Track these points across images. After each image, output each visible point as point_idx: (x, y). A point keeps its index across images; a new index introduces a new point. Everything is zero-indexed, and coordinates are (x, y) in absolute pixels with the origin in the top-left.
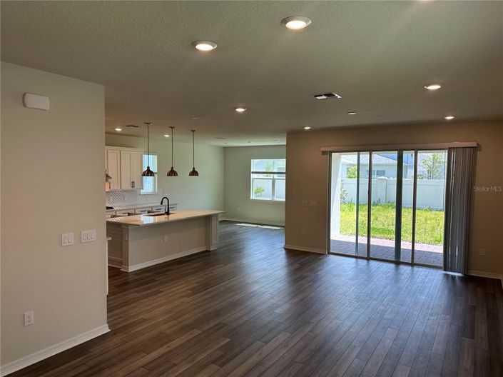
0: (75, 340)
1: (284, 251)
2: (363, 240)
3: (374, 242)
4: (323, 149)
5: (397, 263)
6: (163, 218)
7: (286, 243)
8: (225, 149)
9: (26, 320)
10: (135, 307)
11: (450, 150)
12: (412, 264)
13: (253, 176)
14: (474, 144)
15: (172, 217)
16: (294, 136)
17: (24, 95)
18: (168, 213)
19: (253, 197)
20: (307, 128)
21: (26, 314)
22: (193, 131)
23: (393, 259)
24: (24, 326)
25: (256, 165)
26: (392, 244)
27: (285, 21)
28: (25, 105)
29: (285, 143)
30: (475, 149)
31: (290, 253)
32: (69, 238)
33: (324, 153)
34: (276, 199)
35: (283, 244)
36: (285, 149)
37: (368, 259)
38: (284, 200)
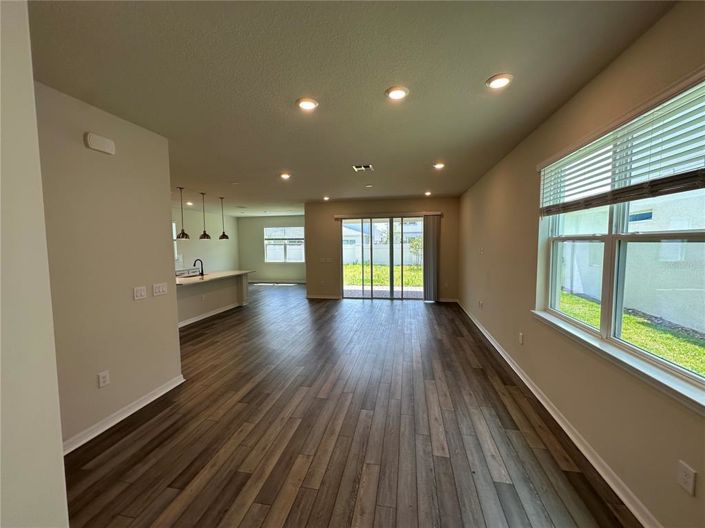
0: (154, 394)
1: (306, 301)
2: (368, 288)
3: (375, 288)
4: (336, 216)
5: (392, 299)
6: (197, 279)
7: (308, 293)
8: (238, 219)
9: (101, 380)
10: (199, 357)
11: (426, 217)
12: (402, 299)
13: (266, 242)
14: (439, 213)
15: (207, 278)
16: (313, 206)
17: (85, 135)
18: (202, 274)
19: (267, 260)
20: (326, 199)
21: (100, 374)
22: (222, 198)
23: (389, 296)
24: (99, 387)
25: (269, 232)
26: (388, 289)
27: (388, 91)
28: (87, 145)
29: (303, 213)
30: (441, 216)
31: (311, 301)
32: (142, 291)
33: (337, 219)
34: (288, 261)
35: (305, 296)
36: (303, 218)
37: (372, 298)
38: (303, 261)
